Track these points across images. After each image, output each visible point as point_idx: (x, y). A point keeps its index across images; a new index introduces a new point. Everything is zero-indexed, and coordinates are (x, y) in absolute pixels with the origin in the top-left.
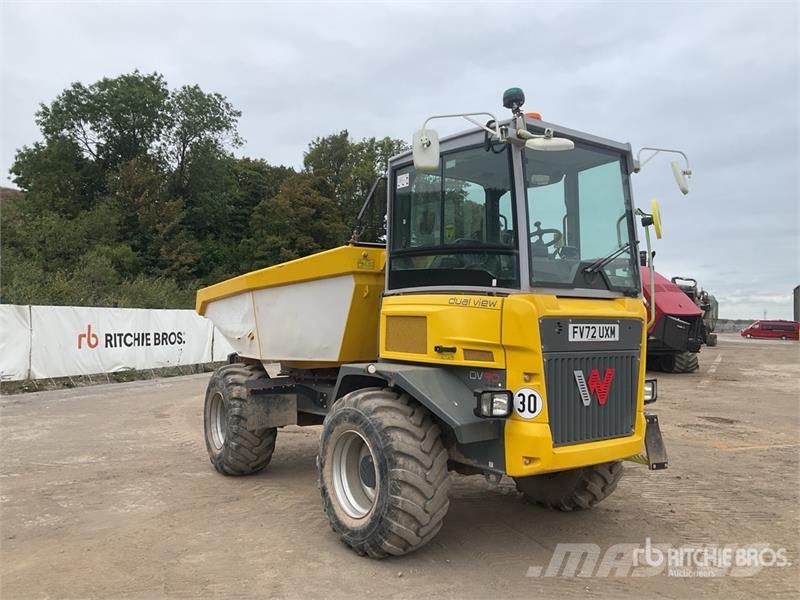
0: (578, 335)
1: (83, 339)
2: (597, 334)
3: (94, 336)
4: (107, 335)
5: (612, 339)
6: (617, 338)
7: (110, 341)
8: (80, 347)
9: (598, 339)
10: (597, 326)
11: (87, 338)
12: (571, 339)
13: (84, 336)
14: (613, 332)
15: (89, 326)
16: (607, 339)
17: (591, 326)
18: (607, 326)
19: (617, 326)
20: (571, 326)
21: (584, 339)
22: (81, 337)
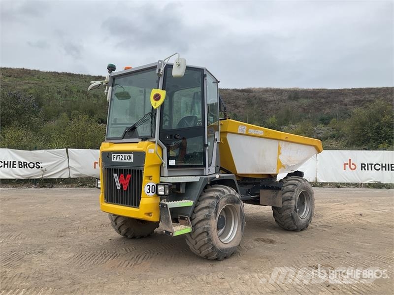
0: (115, 159)
1: (346, 165)
2: (123, 159)
3: (353, 164)
4: (362, 164)
5: (130, 161)
6: (132, 161)
7: (364, 167)
8: (345, 169)
9: (124, 161)
10: (123, 155)
11: (350, 165)
12: (113, 160)
13: (347, 164)
14: (130, 158)
15: (350, 160)
16: (128, 161)
17: (121, 155)
18: (128, 155)
19: (132, 155)
20: (113, 155)
21: (118, 161)
22: (345, 164)
